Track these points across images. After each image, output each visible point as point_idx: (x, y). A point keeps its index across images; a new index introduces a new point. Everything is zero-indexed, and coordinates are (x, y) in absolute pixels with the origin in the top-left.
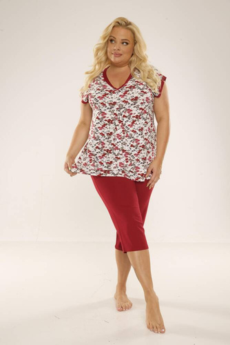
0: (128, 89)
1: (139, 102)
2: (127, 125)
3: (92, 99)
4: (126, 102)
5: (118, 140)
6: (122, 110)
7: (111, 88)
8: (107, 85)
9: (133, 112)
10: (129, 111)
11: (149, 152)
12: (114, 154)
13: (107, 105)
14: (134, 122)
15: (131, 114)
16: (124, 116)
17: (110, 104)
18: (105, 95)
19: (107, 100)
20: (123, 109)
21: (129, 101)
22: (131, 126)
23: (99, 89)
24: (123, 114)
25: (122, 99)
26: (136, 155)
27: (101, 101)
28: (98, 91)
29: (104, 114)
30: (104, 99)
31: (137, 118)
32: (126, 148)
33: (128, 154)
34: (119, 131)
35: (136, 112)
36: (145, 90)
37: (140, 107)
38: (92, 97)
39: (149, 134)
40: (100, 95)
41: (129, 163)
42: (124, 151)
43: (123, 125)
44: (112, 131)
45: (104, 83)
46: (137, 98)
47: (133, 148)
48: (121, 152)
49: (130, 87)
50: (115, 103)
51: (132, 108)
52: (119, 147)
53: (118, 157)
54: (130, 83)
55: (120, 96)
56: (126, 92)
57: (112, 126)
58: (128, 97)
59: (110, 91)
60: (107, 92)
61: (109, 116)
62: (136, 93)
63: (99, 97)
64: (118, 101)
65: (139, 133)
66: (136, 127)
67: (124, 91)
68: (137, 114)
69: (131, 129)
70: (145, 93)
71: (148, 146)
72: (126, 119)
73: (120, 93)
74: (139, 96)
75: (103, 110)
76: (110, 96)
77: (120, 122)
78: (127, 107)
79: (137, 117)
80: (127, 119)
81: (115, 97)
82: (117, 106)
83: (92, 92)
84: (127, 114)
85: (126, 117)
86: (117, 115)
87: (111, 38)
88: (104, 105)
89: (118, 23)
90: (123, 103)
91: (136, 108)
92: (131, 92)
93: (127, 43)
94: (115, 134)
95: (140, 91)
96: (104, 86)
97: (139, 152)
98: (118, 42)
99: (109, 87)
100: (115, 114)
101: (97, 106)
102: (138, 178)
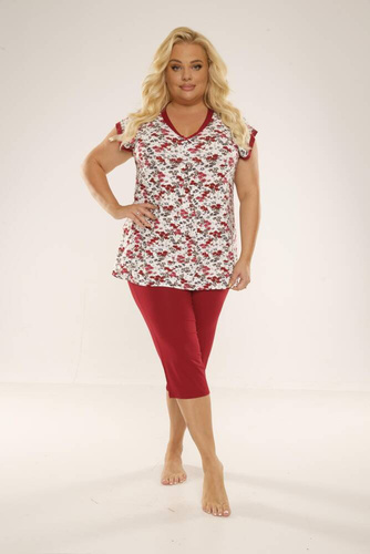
0: (203, 141)
1: (219, 163)
2: (195, 197)
3: (143, 149)
4: (197, 161)
5: (182, 220)
6: (190, 173)
7: (176, 136)
8: (169, 129)
9: (207, 178)
10: (202, 175)
11: (228, 245)
12: (173, 240)
13: (167, 161)
14: (206, 193)
15: (204, 180)
16: (193, 183)
17: (171, 160)
18: (166, 145)
19: (167, 154)
20: (192, 172)
21: (204, 160)
22: (201, 199)
23: (155, 135)
24: (192, 179)
25: (193, 156)
26: (204, 246)
27: (157, 154)
28: (153, 138)
29: (161, 175)
30: (162, 152)
31: (212, 188)
32: (192, 234)
33: (192, 242)
34: (185, 206)
35: (211, 178)
36: (229, 147)
37: (219, 171)
38: (143, 145)
39: (228, 216)
40: (157, 144)
41: (191, 257)
42: (188, 237)
43: (191, 196)
45: (164, 126)
46: (216, 157)
47: (200, 235)
48: (184, 239)
49: (207, 139)
50: (180, 160)
51: (206, 171)
52: (182, 231)
53: (179, 246)
54: (206, 132)
55: (190, 150)
56: (200, 145)
57: (173, 196)
58: (203, 153)
59: (174, 140)
60: (169, 141)
61: (169, 179)
62: (215, 148)
63: (155, 147)
64: (185, 158)
65: (212, 212)
66: (208, 202)
67: (196, 143)
68: (212, 182)
69: (201, 204)
70: (230, 150)
71: (227, 234)
72: (194, 188)
73: (190, 146)
74: (220, 154)
75: (159, 168)
76: (173, 148)
77: (187, 191)
78: (198, 168)
79: (212, 186)
80: (196, 188)
81: (181, 151)
82: (182, 166)
83: (144, 137)
84: (197, 180)
85: (195, 184)
86: (181, 180)
87: (173, 63)
88: (162, 160)
89: (180, 37)
90: (193, 162)
91: (212, 173)
92: (207, 146)
93: (200, 66)
94: (179, 209)
95: (221, 146)
96: (164, 130)
97: (208, 243)
98: (186, 68)
99: (172, 132)
100: (179, 177)
101: (150, 160)
102: (208, 285)
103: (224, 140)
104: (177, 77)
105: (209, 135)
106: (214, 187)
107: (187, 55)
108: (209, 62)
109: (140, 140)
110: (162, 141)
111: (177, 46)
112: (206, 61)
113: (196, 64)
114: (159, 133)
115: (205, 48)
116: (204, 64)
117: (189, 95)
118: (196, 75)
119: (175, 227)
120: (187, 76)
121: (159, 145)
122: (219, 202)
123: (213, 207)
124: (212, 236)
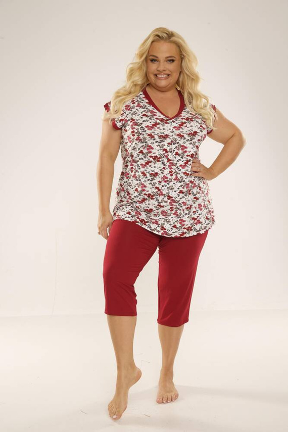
0: (184, 121)
1: (197, 138)
2: (178, 165)
3: (136, 127)
4: (181, 136)
5: (163, 183)
6: (174, 146)
7: (162, 117)
8: (156, 110)
9: (188, 150)
10: (183, 147)
12: (157, 200)
13: (156, 137)
14: (188, 161)
15: (186, 152)
16: (177, 154)
17: (160, 136)
18: (156, 124)
19: (157, 131)
20: (176, 145)
21: (186, 136)
22: (183, 166)
23: (145, 115)
24: (176, 151)
25: (177, 132)
27: (149, 132)
28: (145, 118)
29: (150, 148)
30: (153, 130)
31: (192, 157)
33: (175, 202)
34: (167, 172)
35: (191, 150)
36: (203, 125)
37: (196, 144)
38: (136, 124)
40: (148, 124)
41: (173, 212)
42: (170, 198)
44: (157, 171)
45: (151, 108)
46: (195, 133)
48: (166, 199)
49: (187, 119)
50: (167, 136)
51: (187, 144)
52: (164, 193)
54: (184, 115)
55: (175, 127)
56: (182, 124)
58: (185, 130)
59: (162, 120)
60: (158, 121)
61: (157, 152)
62: (194, 126)
63: (147, 126)
64: (171, 134)
67: (179, 122)
68: (193, 152)
69: (183, 170)
70: (204, 129)
72: (178, 158)
73: (175, 124)
74: (198, 131)
75: (149, 143)
76: (161, 127)
77: (168, 160)
78: (181, 142)
80: (180, 158)
81: (167, 129)
82: (168, 140)
83: (136, 117)
84: (180, 152)
85: (179, 155)
86: (167, 151)
89: (158, 36)
90: (177, 137)
91: (191, 146)
92: (188, 125)
93: (173, 61)
94: (162, 175)
95: (199, 125)
96: (152, 112)
98: (162, 61)
99: (158, 114)
100: (165, 150)
101: (141, 137)
102: (184, 233)
103: (199, 120)
105: (187, 116)
106: (194, 156)
108: (182, 58)
109: (132, 120)
110: (153, 121)
111: (155, 44)
113: (170, 58)
114: (149, 114)
116: (177, 58)
118: (171, 67)
119: (159, 190)
121: (150, 125)
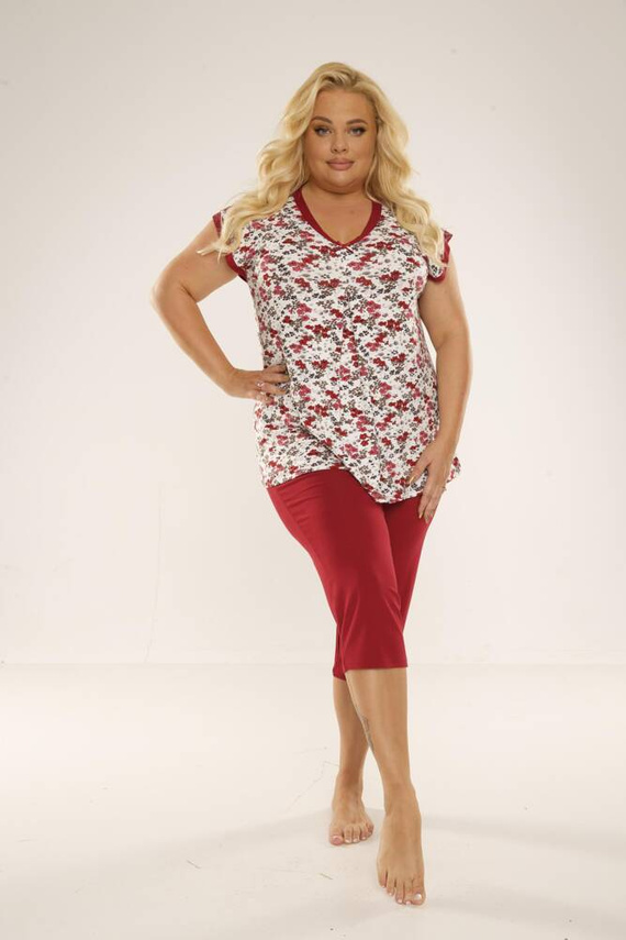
0: (372, 249)
1: (400, 285)
2: (363, 343)
3: (271, 266)
4: (365, 282)
5: (341, 382)
6: (352, 304)
7: (326, 243)
8: (312, 231)
9: (381, 311)
10: (372, 306)
11: (418, 420)
13: (314, 285)
14: (382, 336)
15: (377, 315)
16: (358, 320)
17: (321, 284)
18: (310, 259)
19: (314, 273)
20: (357, 301)
21: (376, 282)
22: (374, 347)
23: (290, 242)
24: (356, 313)
25: (357, 274)
26: (382, 426)
28: (288, 247)
29: (303, 308)
30: (305, 271)
31: (390, 327)
32: (360, 405)
34: (346, 358)
35: (388, 311)
36: (416, 258)
37: (401, 299)
38: (271, 260)
39: (419, 371)
40: (295, 258)
42: (356, 412)
43: (355, 343)
44: (325, 356)
45: (304, 226)
46: (396, 275)
47: (374, 407)
49: (380, 245)
50: (335, 283)
51: (379, 300)
52: (343, 402)
54: (376, 236)
55: (352, 264)
56: (368, 257)
57: (327, 343)
58: (374, 270)
59: (324, 250)
60: (316, 252)
61: (318, 316)
62: (393, 260)
63: (293, 263)
64: (343, 278)
65: (392, 367)
66: (386, 351)
67: (360, 252)
69: (373, 355)
70: (417, 264)
71: (416, 403)
72: (361, 328)
73: (351, 258)
74: (402, 270)
75: (301, 298)
76: (323, 264)
77: (347, 333)
78: (367, 295)
80: (365, 328)
81: (337, 267)
82: (339, 292)
83: (271, 246)
84: (366, 315)
85: (363, 322)
86: (339, 315)
87: (317, 122)
88: (304, 284)
89: (331, 79)
90: (358, 285)
91: (389, 303)
92: (381, 258)
93: (362, 130)
94: (337, 366)
95: (404, 258)
96: (304, 234)
97: (387, 420)
98: (340, 131)
99: (318, 237)
100: (334, 312)
101: (283, 285)
102: (399, 493)
103: (407, 248)
104: (323, 146)
105: (380, 239)
106: (393, 325)
107: (342, 109)
108: (378, 123)
109: (264, 252)
110: (304, 253)
111: (324, 94)
112: (373, 120)
113: (356, 125)
114: (298, 239)
115: (372, 100)
116: (369, 125)
117: (341, 177)
118: (356, 144)
119: (334, 396)
120: (340, 146)
121: (298, 260)
122: (401, 349)
123: (393, 360)
124: (393, 409)
